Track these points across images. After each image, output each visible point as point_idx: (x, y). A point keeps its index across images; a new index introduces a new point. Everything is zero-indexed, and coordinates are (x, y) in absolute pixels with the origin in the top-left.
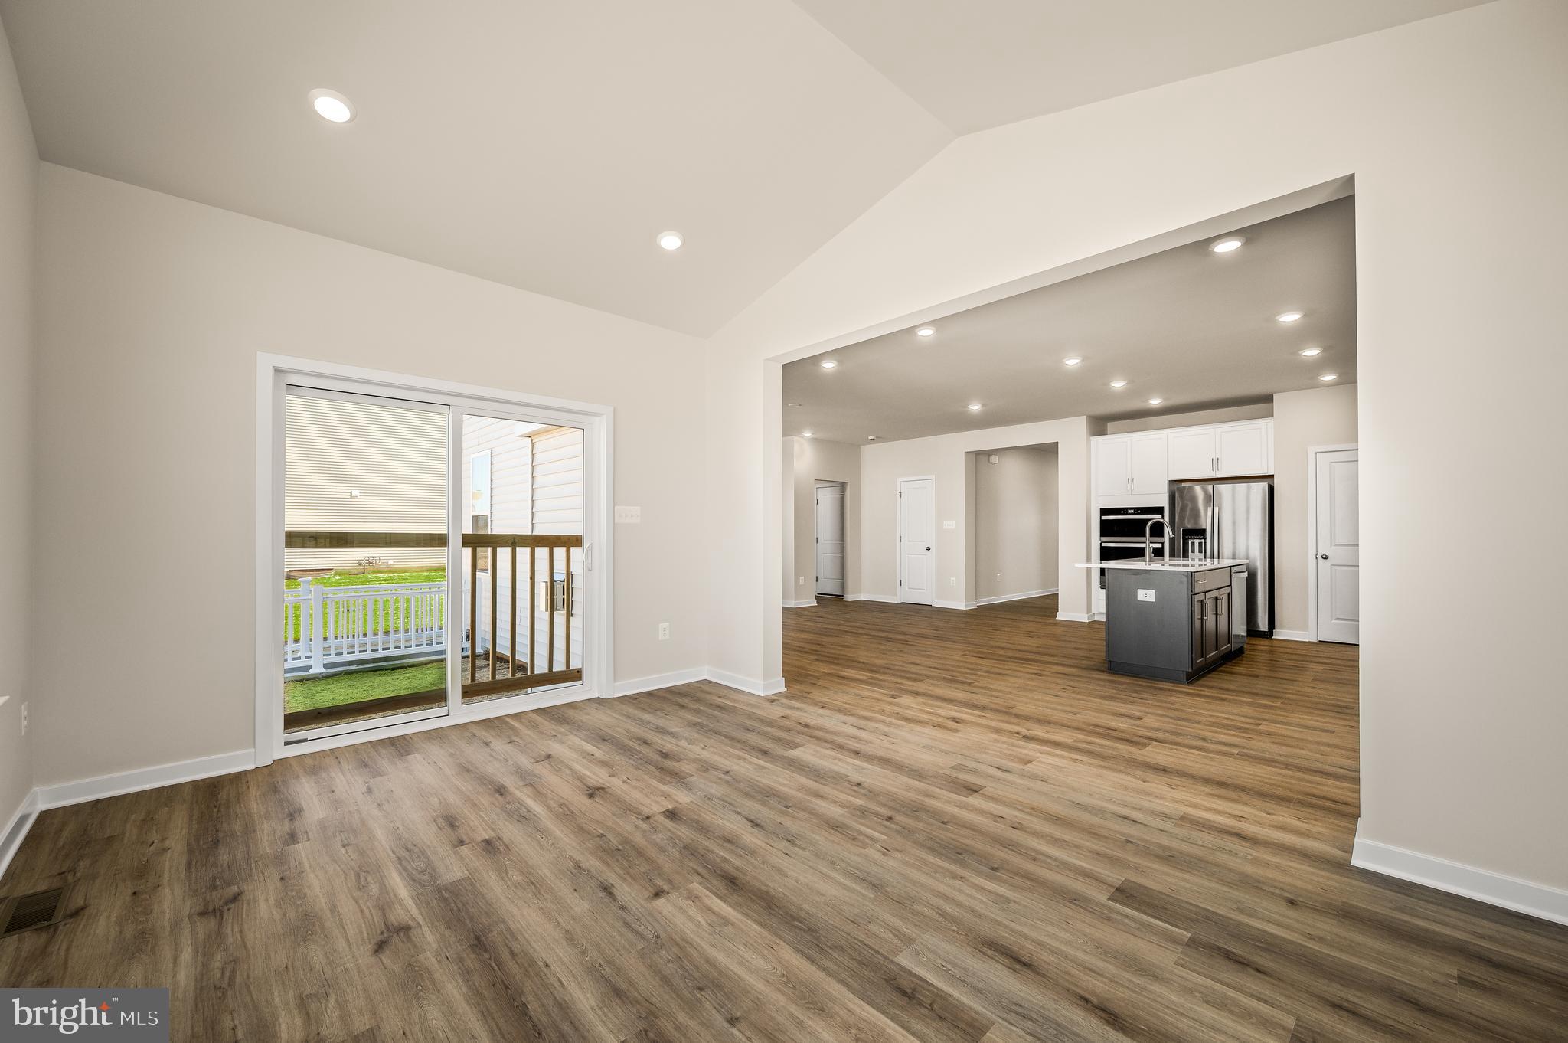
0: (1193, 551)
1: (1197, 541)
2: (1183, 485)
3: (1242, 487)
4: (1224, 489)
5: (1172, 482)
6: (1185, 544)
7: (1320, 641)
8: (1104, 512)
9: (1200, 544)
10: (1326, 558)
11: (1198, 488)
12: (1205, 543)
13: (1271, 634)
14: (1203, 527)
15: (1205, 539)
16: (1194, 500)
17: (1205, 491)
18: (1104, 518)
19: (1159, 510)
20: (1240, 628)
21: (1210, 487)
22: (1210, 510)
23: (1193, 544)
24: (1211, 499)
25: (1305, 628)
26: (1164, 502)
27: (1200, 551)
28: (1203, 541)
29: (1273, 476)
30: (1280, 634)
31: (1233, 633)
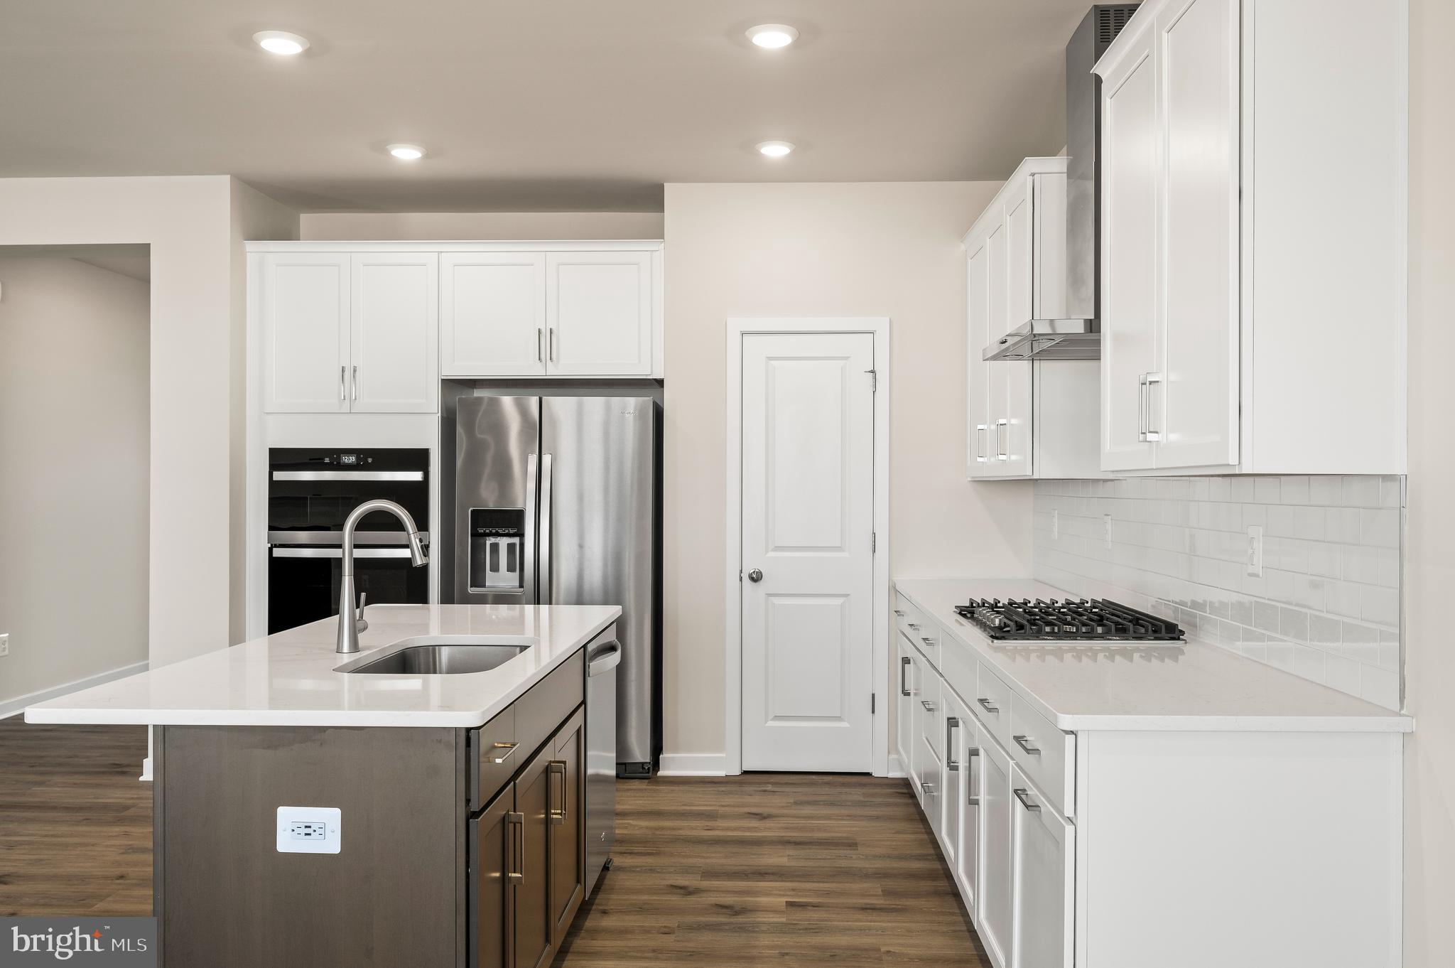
0: (495, 568)
1: (503, 542)
2: (478, 393)
3: (595, 404)
4: (560, 405)
5: (450, 385)
6: (477, 550)
7: (746, 773)
8: (280, 458)
9: (511, 547)
10: (756, 578)
11: (508, 402)
12: (522, 545)
13: (656, 763)
14: (519, 506)
15: (521, 535)
16: (499, 430)
17: (523, 411)
18: (280, 476)
19: (417, 459)
20: (601, 762)
21: (533, 402)
22: (533, 460)
23: (495, 548)
24: (536, 433)
25: (718, 745)
26: (429, 437)
27: (511, 568)
28: (516, 540)
29: (660, 383)
30: (672, 766)
31: (590, 771)
